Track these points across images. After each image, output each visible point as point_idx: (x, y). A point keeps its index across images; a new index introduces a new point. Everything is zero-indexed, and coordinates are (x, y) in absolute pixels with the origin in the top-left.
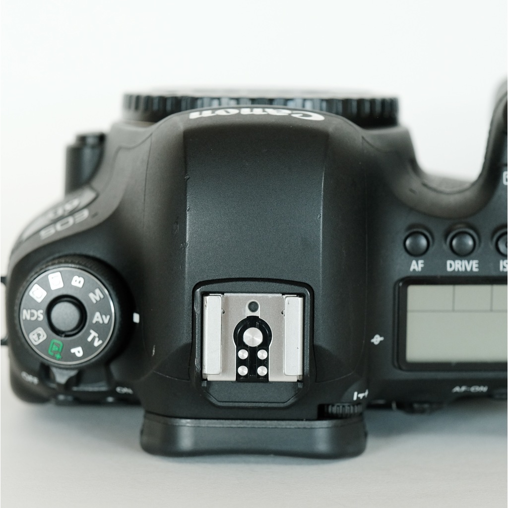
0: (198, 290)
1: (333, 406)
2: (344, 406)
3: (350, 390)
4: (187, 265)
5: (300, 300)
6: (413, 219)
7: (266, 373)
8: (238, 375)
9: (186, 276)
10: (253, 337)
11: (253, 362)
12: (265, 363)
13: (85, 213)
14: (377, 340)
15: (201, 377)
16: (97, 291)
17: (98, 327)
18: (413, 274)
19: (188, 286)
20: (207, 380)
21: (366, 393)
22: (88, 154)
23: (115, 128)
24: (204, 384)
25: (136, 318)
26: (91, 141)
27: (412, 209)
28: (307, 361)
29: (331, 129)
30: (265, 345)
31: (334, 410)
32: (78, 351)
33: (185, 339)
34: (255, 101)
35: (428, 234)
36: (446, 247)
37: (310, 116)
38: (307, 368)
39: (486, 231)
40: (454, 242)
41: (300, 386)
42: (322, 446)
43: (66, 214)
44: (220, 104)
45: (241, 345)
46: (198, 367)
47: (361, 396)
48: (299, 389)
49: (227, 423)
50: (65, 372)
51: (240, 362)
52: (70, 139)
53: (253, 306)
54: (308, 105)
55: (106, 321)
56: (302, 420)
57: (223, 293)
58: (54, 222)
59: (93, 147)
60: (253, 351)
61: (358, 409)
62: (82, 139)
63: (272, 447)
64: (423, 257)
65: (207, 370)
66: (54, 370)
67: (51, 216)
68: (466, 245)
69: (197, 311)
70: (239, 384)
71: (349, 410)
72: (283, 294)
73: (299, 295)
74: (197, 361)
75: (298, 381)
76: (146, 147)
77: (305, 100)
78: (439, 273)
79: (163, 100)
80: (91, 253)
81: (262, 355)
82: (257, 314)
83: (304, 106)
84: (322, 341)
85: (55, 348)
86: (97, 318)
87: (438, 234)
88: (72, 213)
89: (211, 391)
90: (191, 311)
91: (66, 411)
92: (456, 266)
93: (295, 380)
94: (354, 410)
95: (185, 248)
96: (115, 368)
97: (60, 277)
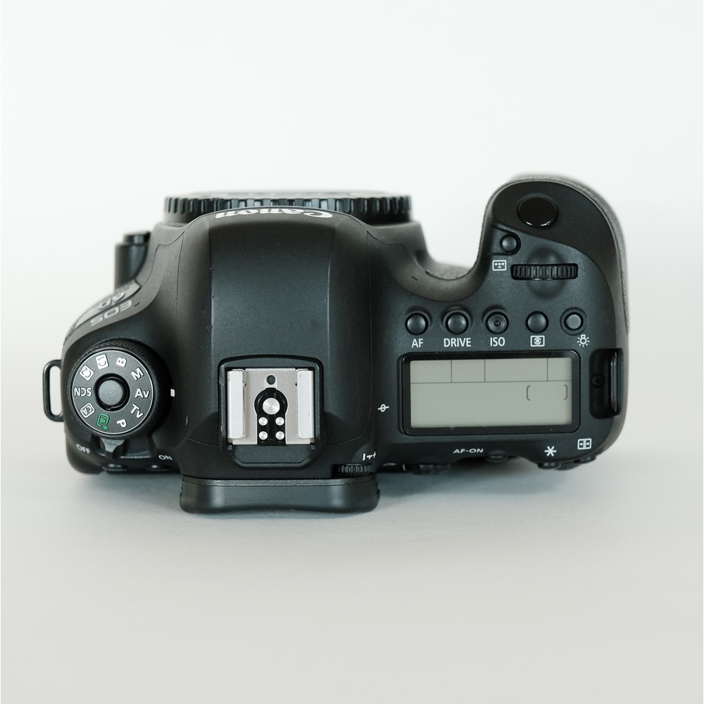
0: (223, 366)
1: (345, 466)
2: (354, 466)
3: (359, 452)
4: (212, 345)
5: (310, 373)
6: (413, 303)
7: (283, 437)
8: (259, 439)
9: (212, 355)
10: (271, 406)
11: (272, 428)
12: (282, 428)
13: (130, 303)
14: (383, 408)
15: (227, 442)
16: (138, 370)
17: (139, 401)
18: (414, 351)
19: (214, 363)
20: (232, 444)
21: (374, 455)
22: (134, 249)
23: (157, 228)
24: (230, 448)
25: (173, 393)
26: (136, 240)
27: (412, 294)
28: (318, 426)
29: (337, 225)
30: (282, 413)
31: (346, 469)
32: (122, 423)
33: (213, 409)
34: (277, 202)
35: (426, 316)
36: (442, 327)
37: (321, 214)
38: (318, 432)
39: (478, 312)
40: (449, 322)
41: (313, 448)
42: (337, 502)
43: (113, 304)
44: (246, 206)
45: (261, 413)
46: (223, 434)
47: (369, 457)
48: (313, 450)
49: (252, 483)
50: (113, 442)
51: (261, 429)
52: (120, 240)
53: (271, 379)
54: (324, 204)
55: (146, 396)
56: (318, 479)
57: (244, 369)
58: (103, 312)
59: (138, 245)
60: (272, 418)
61: (367, 469)
62: (130, 238)
63: (292, 503)
64: (423, 335)
65: (231, 435)
66: (103, 440)
67: (100, 306)
68: (460, 323)
69: (222, 383)
70: (260, 447)
71: (359, 469)
72: (297, 368)
73: (310, 369)
74: (222, 428)
75: (311, 443)
76: (179, 243)
77: (321, 200)
78: (436, 349)
79: (197, 202)
80: (133, 338)
81: (279, 421)
82: (275, 386)
83: (320, 207)
84: (331, 408)
85: (102, 421)
86: (138, 393)
87: (436, 316)
88: (118, 303)
89: (236, 454)
90: (217, 385)
91: (120, 480)
92: (452, 343)
93: (309, 443)
94: (364, 469)
95: (210, 329)
96: (156, 438)
97: (105, 359)
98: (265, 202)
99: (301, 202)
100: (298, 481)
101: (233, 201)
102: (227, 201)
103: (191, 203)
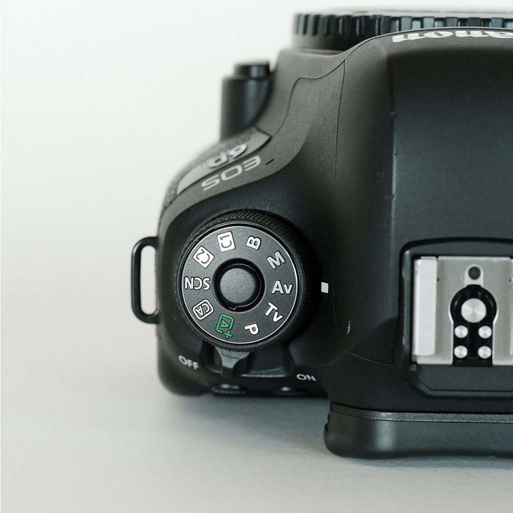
0: (407, 252)
4: (393, 222)
7: (489, 355)
8: (455, 357)
9: (392, 235)
10: (474, 310)
11: (473, 341)
12: (488, 342)
13: (257, 160)
15: (410, 358)
16: (278, 255)
17: (277, 299)
19: (394, 248)
20: (416, 363)
22: (252, 85)
23: (283, 55)
24: (414, 368)
25: (325, 288)
26: (254, 73)
30: (488, 321)
32: (253, 328)
33: (389, 312)
43: (231, 160)
44: (422, 26)
45: (459, 320)
46: (407, 347)
49: (436, 417)
50: (234, 354)
51: (458, 342)
52: (228, 71)
53: (474, 273)
55: (288, 292)
57: (437, 256)
58: (218, 171)
59: (258, 79)
60: (473, 328)
62: (245, 70)
63: (494, 447)
65: (417, 351)
66: (218, 349)
67: (212, 163)
69: (406, 275)
70: (459, 369)
74: (405, 341)
79: (350, 20)
80: (267, 209)
81: (484, 332)
82: (480, 282)
85: (224, 325)
86: (277, 287)
88: (240, 160)
89: (421, 377)
90: (398, 278)
95: (391, 199)
96: (295, 351)
97: (230, 238)
98: (449, 22)
99: (500, 22)
100: (502, 416)
101: (403, 20)
102: (395, 19)
103: (341, 21)
